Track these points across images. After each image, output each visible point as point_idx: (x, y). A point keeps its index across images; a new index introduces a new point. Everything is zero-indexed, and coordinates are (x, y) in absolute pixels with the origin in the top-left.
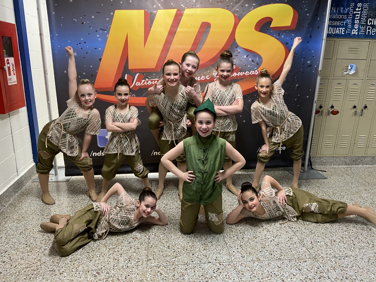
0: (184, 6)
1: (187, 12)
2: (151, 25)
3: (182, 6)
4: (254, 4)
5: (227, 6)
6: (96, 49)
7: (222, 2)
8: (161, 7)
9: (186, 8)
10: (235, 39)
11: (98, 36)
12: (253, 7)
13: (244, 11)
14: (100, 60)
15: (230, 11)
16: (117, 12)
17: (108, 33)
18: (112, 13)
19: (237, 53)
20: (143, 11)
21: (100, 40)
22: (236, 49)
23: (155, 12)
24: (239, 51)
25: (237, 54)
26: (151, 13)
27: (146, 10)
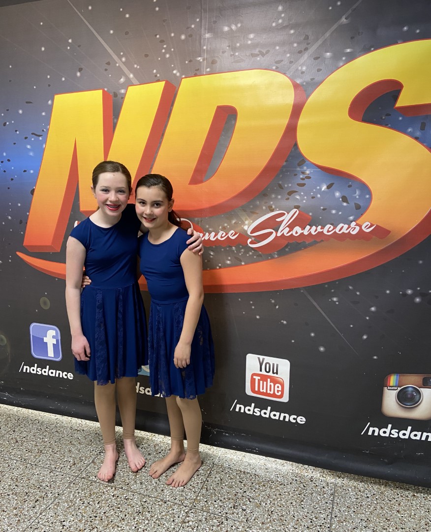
0: (178, 74)
2: (115, 120)
3: (175, 75)
4: (348, 50)
5: (277, 62)
6: (25, 171)
7: (263, 55)
8: (135, 81)
9: (183, 76)
10: (296, 145)
11: (29, 147)
12: (344, 58)
13: (319, 70)
14: (33, 192)
15: (284, 74)
16: (58, 98)
17: (45, 141)
18: (50, 102)
19: (303, 179)
20: (101, 92)
21: (31, 154)
22: (298, 169)
23: (123, 91)
24: (308, 172)
25: (303, 182)
26: (115, 95)
27: (106, 89)
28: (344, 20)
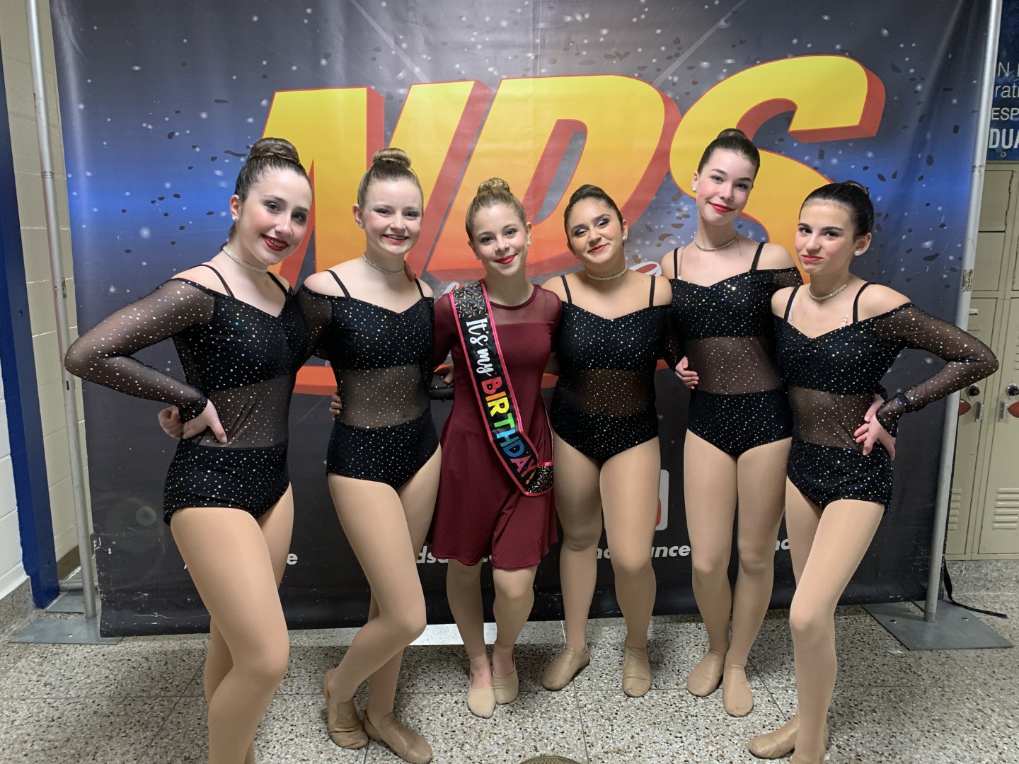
0: (496, 73)
1: (508, 88)
2: (389, 134)
3: (491, 73)
4: (729, 61)
5: (640, 68)
6: (210, 213)
7: (620, 57)
8: (423, 78)
9: (504, 77)
10: (669, 174)
11: (218, 173)
12: (725, 71)
13: (695, 83)
15: (650, 83)
16: (280, 97)
18: (264, 103)
19: (679, 218)
20: (364, 91)
21: (224, 185)
23: (402, 91)
26: (390, 97)
27: (373, 88)
28: (722, 23)
